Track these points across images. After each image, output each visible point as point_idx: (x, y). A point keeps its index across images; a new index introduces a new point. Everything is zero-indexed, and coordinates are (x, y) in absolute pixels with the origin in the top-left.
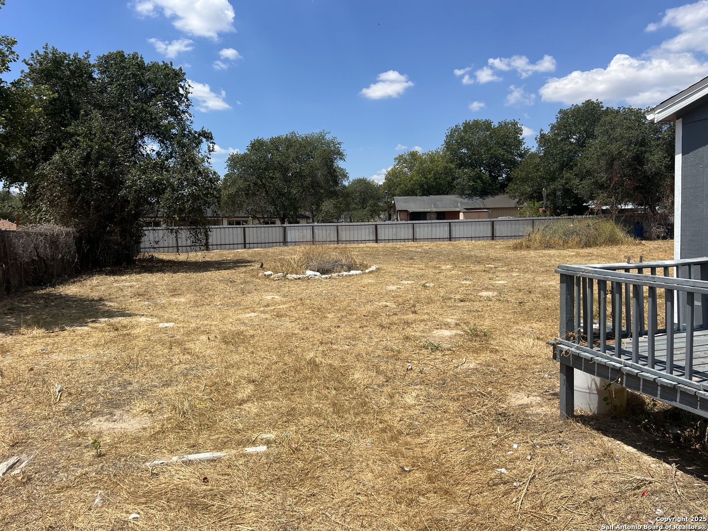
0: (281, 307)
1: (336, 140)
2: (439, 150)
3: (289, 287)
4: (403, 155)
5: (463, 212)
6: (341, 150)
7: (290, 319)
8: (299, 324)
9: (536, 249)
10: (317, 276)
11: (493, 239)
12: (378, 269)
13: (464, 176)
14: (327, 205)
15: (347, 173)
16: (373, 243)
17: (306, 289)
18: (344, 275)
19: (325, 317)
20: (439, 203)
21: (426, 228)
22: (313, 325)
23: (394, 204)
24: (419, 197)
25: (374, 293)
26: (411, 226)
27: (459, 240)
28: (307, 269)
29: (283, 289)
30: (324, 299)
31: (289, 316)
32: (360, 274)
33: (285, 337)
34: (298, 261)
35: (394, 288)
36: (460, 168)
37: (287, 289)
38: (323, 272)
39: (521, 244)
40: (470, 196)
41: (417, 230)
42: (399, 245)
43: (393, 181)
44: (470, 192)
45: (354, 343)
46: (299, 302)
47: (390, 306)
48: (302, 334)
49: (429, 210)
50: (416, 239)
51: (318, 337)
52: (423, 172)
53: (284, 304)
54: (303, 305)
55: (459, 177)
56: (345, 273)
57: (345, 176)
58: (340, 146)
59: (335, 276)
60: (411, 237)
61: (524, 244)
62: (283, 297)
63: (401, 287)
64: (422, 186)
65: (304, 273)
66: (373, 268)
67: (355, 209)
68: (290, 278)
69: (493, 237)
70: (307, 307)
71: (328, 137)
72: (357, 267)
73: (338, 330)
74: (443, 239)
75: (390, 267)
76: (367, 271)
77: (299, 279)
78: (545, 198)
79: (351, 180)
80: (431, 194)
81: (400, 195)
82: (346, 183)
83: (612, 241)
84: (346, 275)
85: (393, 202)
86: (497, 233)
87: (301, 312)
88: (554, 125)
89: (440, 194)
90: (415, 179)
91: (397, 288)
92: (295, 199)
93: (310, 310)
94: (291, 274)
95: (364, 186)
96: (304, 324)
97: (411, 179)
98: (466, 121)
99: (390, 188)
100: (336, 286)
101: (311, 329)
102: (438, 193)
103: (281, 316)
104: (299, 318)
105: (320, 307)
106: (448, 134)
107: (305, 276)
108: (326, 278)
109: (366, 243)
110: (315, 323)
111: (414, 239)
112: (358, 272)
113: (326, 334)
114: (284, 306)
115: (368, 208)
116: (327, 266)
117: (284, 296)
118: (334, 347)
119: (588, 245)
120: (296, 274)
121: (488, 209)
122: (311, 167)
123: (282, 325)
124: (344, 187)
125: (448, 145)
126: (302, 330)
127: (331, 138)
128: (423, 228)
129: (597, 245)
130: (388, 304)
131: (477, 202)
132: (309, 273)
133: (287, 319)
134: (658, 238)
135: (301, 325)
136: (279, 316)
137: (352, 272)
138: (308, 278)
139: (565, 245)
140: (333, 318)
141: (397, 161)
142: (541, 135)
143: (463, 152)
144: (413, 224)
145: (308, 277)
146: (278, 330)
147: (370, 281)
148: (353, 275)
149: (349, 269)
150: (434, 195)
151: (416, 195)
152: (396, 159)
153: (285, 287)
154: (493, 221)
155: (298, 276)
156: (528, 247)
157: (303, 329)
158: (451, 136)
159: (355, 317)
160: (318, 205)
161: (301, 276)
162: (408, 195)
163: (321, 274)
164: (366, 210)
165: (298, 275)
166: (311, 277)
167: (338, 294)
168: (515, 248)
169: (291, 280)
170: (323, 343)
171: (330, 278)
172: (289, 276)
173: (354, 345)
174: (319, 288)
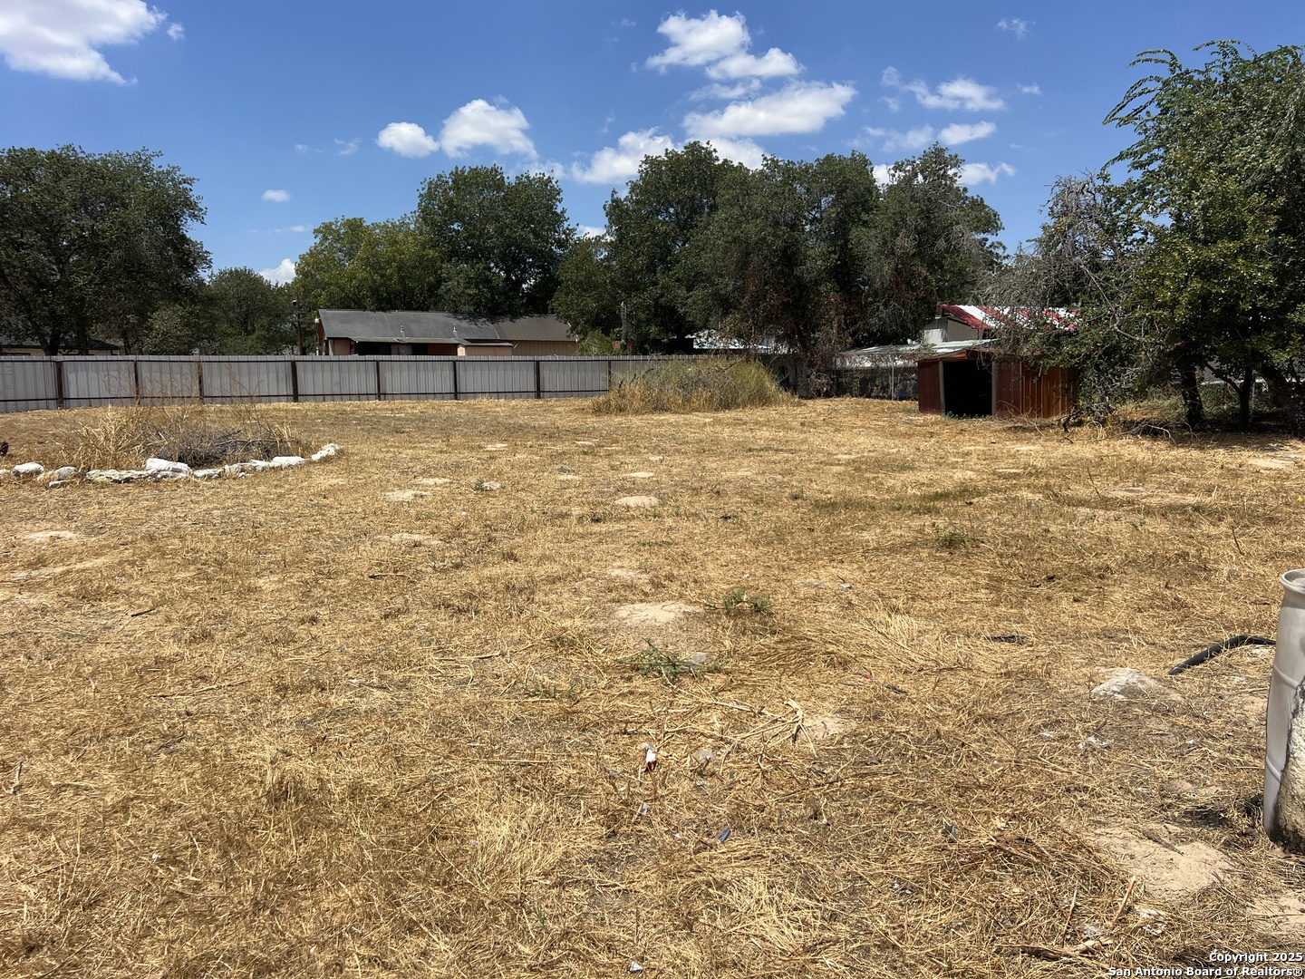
0: (88, 565)
1: (178, 173)
2: (407, 221)
3: (99, 503)
4: (331, 224)
5: (466, 346)
6: (193, 195)
7: (131, 605)
8: (169, 620)
9: (637, 412)
10: (180, 471)
11: (538, 397)
12: (340, 453)
13: (457, 276)
14: (165, 319)
15: (206, 252)
16: (288, 401)
17: (159, 509)
18: (260, 469)
19: (249, 590)
20: (414, 327)
21: (405, 374)
22: (221, 619)
23: (320, 324)
24: (368, 312)
25: (360, 510)
26: (372, 366)
27: (475, 398)
28: (147, 454)
29: (82, 510)
30: (224, 533)
31: (126, 592)
32: (299, 466)
33: (132, 674)
34: (119, 434)
35: (408, 495)
36: (450, 261)
37: (94, 510)
38: (197, 462)
39: (608, 403)
40: (473, 316)
41: (387, 375)
42: (349, 405)
43: (313, 276)
44: (472, 309)
45: (398, 676)
46: (146, 546)
47: (426, 542)
48: (196, 657)
49: (395, 339)
50: (385, 394)
51: (261, 667)
52: (374, 265)
53: (98, 555)
54: (164, 554)
55: (450, 279)
56: (261, 464)
57: (203, 259)
58: (189, 187)
59: (233, 470)
60: (373, 388)
61: (613, 403)
62: (89, 535)
63: (424, 493)
64: (375, 291)
65: (139, 466)
66: (328, 450)
67: (225, 334)
68: (99, 479)
69: (539, 393)
70: (179, 560)
71: (158, 165)
72: (288, 448)
73: (314, 630)
74: (442, 395)
75: (366, 448)
76: (315, 457)
77: (128, 480)
78: (624, 322)
79: (216, 272)
80: (394, 308)
81: (328, 308)
82: (204, 274)
83: (762, 399)
84: (264, 469)
85: (317, 320)
86: (547, 386)
87: (164, 578)
88: (635, 185)
89: (415, 310)
90: (359, 276)
91: (416, 496)
92: (82, 299)
93: (192, 568)
94: (101, 468)
95: (245, 285)
96: (188, 620)
97: (352, 277)
98: (457, 168)
99: (307, 292)
100: (247, 496)
101: (218, 636)
102: (409, 307)
103: (98, 596)
104: (163, 601)
105: (220, 557)
106: (422, 192)
107: (145, 473)
108: (209, 477)
109: (270, 402)
110: (228, 614)
111: (380, 395)
112: (294, 460)
113: (281, 651)
114: (99, 562)
115: (257, 333)
116: (206, 447)
117: (92, 531)
118: (337, 700)
119: (726, 405)
120: (117, 467)
121: (510, 342)
122: (123, 224)
123: (106, 628)
124: (201, 283)
125: (425, 213)
126: (189, 643)
127: (165, 168)
128: (399, 372)
129: (738, 406)
130: (416, 537)
131: (486, 329)
132: (155, 464)
133: (121, 604)
134: (819, 394)
135: (177, 625)
136: (88, 595)
137: (278, 461)
138: (156, 479)
139: (687, 406)
140: (278, 590)
141: (320, 236)
142: (613, 201)
143: (454, 230)
144: (378, 362)
145: (153, 475)
146: (100, 649)
147: (334, 481)
148: (280, 468)
149: (268, 454)
150: (403, 309)
151: (365, 309)
152: (316, 231)
153: (87, 505)
154: (538, 362)
155: (125, 474)
156: (621, 410)
157: (194, 640)
158: (429, 196)
159: (343, 581)
160: (143, 317)
161: (134, 473)
162: (348, 307)
163: (191, 466)
164: (254, 336)
165: (124, 472)
166: (165, 476)
167: (261, 518)
168: (598, 411)
169: (103, 485)
170: (286, 688)
171: (220, 476)
172: (94, 474)
173: (403, 685)
174: (197, 502)
